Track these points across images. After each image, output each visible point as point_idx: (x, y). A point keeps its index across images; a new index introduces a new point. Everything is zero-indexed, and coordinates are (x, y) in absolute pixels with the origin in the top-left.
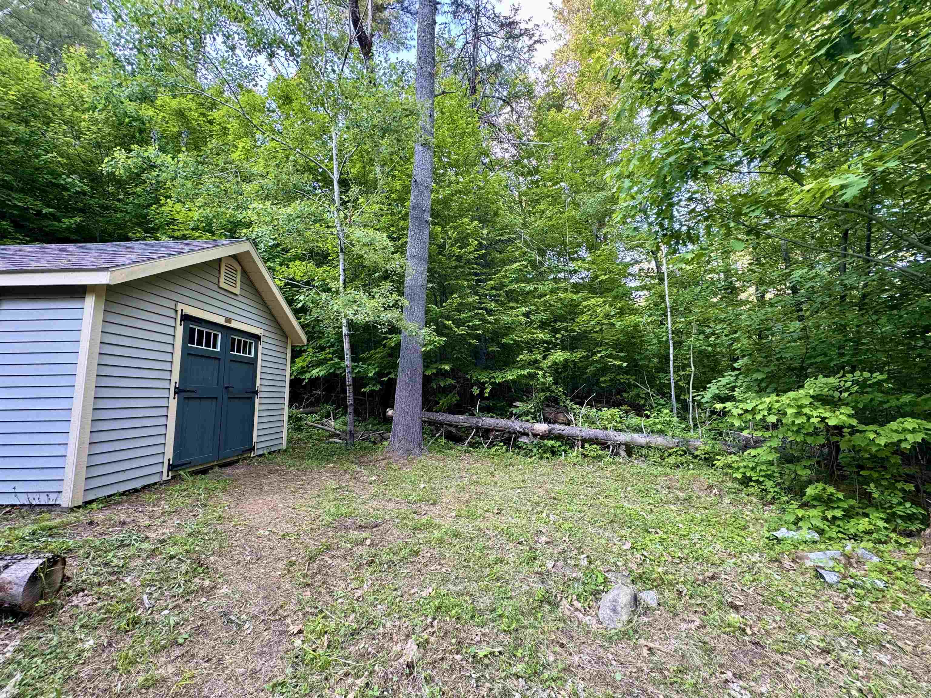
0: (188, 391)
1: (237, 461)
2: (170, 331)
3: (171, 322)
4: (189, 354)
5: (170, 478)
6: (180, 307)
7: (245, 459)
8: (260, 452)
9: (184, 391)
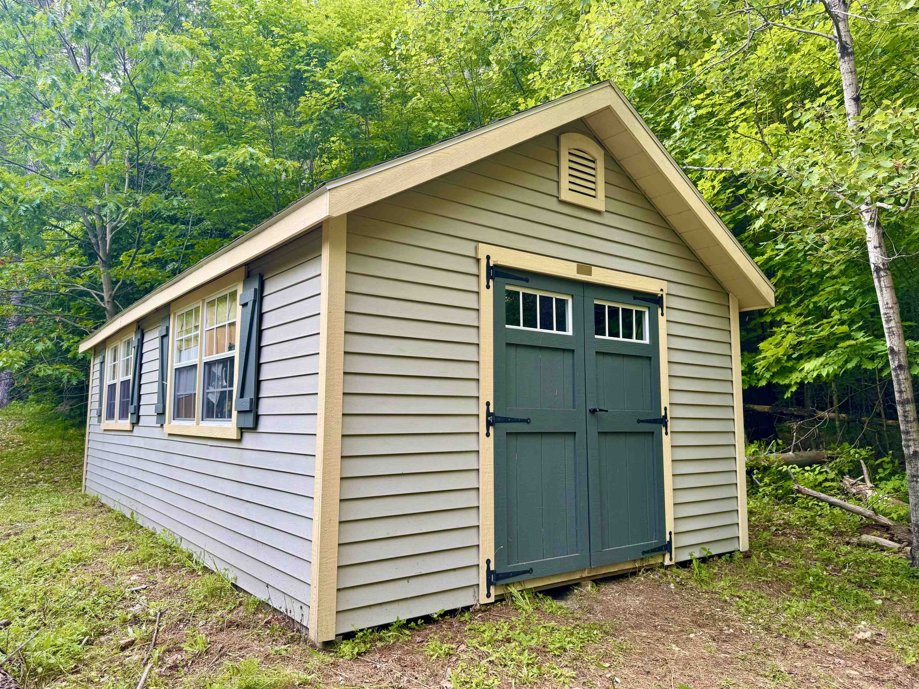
0: (513, 420)
1: (634, 573)
2: (469, 301)
3: (470, 284)
4: (508, 345)
5: (492, 599)
6: (484, 250)
7: (650, 569)
8: (684, 556)
9: (506, 420)
